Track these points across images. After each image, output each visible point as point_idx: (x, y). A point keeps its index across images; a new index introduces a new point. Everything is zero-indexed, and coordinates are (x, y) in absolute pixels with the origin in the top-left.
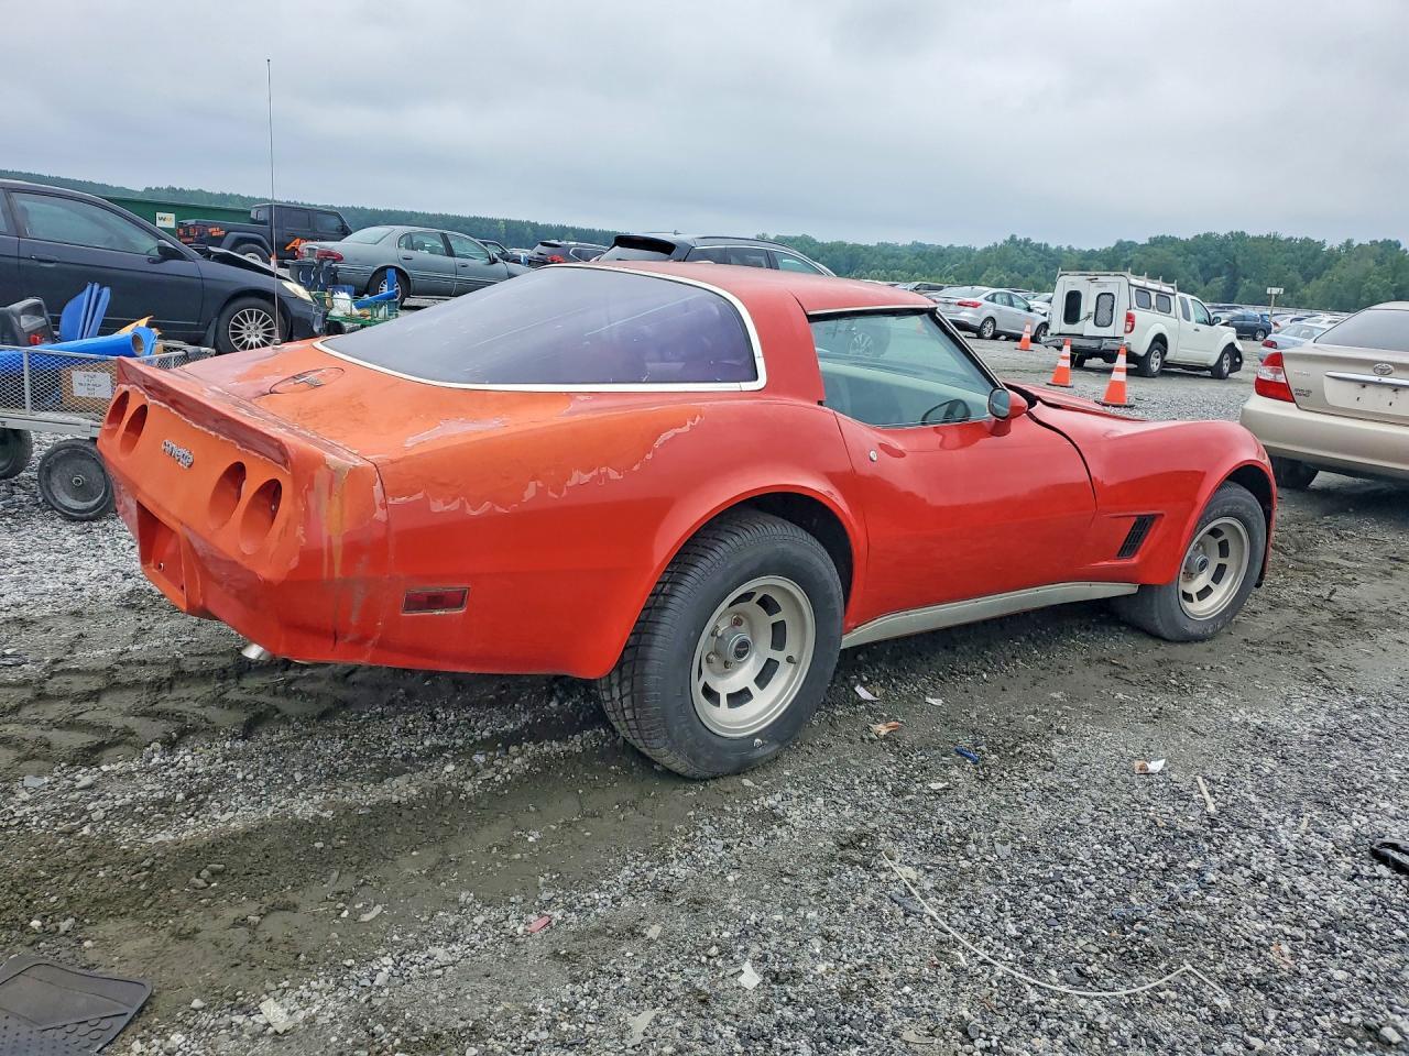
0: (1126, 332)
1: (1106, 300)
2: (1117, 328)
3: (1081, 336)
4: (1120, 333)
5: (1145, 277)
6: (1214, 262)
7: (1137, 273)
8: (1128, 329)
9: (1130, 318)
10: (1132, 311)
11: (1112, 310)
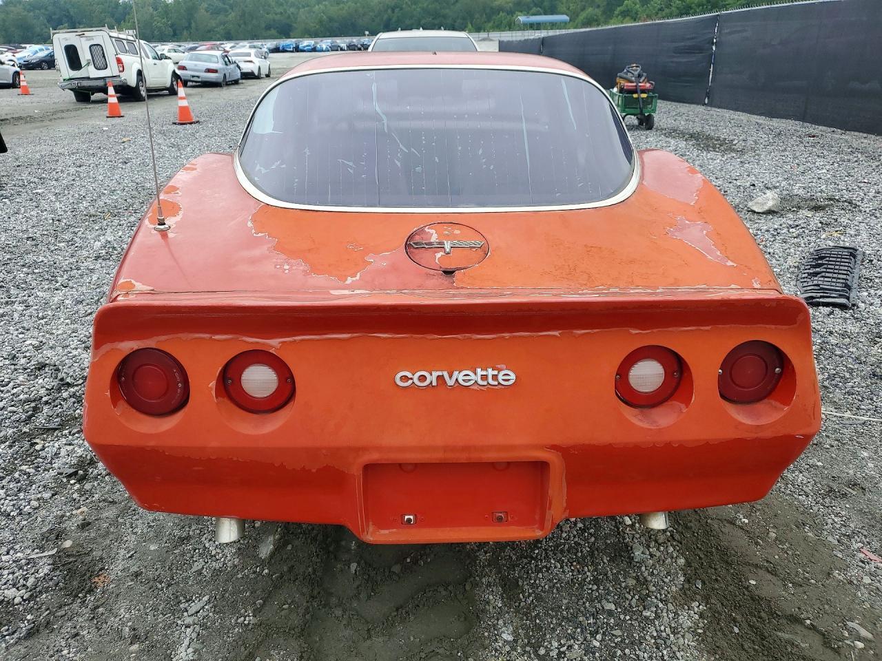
0: (120, 71)
1: (96, 49)
2: (112, 70)
3: (88, 78)
4: (116, 73)
5: (116, 30)
6: (55, 14)
7: (111, 28)
8: (121, 69)
9: (119, 61)
10: (119, 56)
11: (104, 56)
